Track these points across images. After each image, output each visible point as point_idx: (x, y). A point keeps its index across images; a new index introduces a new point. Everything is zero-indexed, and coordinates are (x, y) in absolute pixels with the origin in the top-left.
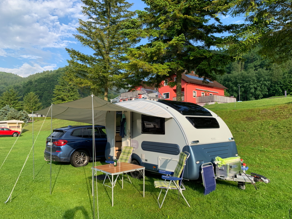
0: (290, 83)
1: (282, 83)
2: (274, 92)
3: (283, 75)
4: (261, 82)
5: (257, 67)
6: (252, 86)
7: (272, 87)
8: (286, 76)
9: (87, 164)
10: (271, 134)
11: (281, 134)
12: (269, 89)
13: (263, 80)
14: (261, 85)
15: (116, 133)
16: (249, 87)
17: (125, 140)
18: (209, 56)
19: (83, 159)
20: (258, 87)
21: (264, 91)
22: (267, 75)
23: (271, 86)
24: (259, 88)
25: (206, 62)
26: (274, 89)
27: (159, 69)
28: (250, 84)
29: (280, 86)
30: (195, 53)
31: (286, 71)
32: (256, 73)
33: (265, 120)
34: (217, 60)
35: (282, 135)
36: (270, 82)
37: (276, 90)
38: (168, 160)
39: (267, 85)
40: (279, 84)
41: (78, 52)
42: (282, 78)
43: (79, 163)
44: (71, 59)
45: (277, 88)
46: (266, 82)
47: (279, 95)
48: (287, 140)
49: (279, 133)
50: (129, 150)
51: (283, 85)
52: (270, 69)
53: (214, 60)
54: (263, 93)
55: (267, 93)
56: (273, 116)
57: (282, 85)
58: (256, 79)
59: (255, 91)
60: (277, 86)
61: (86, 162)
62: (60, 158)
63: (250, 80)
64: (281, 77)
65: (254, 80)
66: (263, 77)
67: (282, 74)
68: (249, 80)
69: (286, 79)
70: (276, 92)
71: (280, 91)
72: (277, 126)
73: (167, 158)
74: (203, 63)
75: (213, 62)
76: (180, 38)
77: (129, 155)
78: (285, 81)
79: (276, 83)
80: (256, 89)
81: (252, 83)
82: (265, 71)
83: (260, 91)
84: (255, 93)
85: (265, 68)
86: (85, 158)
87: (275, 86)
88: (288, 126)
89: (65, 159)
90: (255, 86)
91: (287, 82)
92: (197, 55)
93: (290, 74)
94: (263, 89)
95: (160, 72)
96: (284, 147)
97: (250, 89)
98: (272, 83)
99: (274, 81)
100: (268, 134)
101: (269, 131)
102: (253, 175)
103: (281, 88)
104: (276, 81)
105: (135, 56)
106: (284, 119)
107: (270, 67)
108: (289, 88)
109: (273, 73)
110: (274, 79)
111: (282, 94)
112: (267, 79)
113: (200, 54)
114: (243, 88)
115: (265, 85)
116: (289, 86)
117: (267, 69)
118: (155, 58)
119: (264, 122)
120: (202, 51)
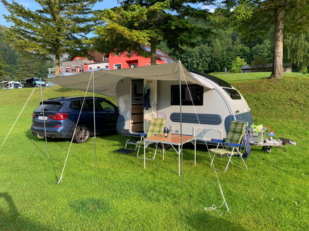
0: (227, 60)
1: (221, 60)
2: (214, 68)
3: (222, 53)
4: (203, 58)
5: (200, 43)
6: (194, 62)
7: (212, 64)
8: (225, 54)
9: (88, 139)
10: (256, 106)
11: (264, 105)
12: (209, 66)
13: (205, 56)
14: (203, 61)
15: (132, 105)
16: (192, 63)
17: (148, 113)
18: (190, 27)
19: (84, 134)
20: (200, 62)
21: (205, 67)
22: (208, 52)
23: (211, 62)
24: (201, 64)
25: (187, 34)
26: (214, 65)
27: (139, 37)
28: (193, 60)
29: (219, 63)
30: (177, 23)
31: (225, 49)
32: (199, 49)
33: (246, 94)
34: (198, 32)
35: (266, 106)
36: (210, 59)
37: (215, 66)
38: (207, 130)
39: (208, 61)
40: (218, 61)
41: (21, 7)
42: (221, 56)
43: (81, 139)
44: (10, 14)
45: (216, 65)
46: (208, 58)
47: (218, 72)
48: (271, 111)
49: (263, 105)
50: (160, 121)
51: (222, 62)
52: (211, 46)
53: (195, 32)
54: (204, 69)
55: (208, 69)
56: (252, 90)
57: (220, 62)
58: (199, 55)
59: (197, 67)
60: (216, 62)
61: (87, 137)
62: (61, 135)
63: (194, 56)
64: (220, 54)
65: (197, 56)
66: (205, 53)
67: (221, 51)
68: (192, 55)
69: (224, 56)
70: (215, 68)
71: (219, 68)
72: (259, 99)
73: (205, 128)
74: (184, 34)
75: (194, 34)
76: (165, 5)
77: (162, 126)
78: (223, 58)
79: (216, 59)
80: (198, 64)
81: (195, 59)
82: (207, 47)
83: (202, 67)
84: (197, 69)
85: (207, 44)
86: (86, 134)
87: (214, 63)
88: (268, 99)
89: (66, 135)
90: (198, 61)
91: (225, 60)
92: (179, 25)
93: (228, 52)
94: (204, 65)
95: (141, 40)
96: (271, 117)
97: (193, 65)
98: (212, 59)
99: (214, 58)
100: (254, 106)
101: (253, 103)
102: (281, 139)
103: (219, 65)
104: (216, 58)
105: (113, 19)
106: (264, 92)
107: (211, 43)
108: (226, 65)
109: (214, 50)
110: (214, 56)
111: (220, 71)
112: (208, 55)
113: (183, 25)
114: (186, 63)
115: (206, 61)
116: (226, 64)
117: (209, 46)
118: (136, 24)
119: (245, 95)
120: (185, 22)
